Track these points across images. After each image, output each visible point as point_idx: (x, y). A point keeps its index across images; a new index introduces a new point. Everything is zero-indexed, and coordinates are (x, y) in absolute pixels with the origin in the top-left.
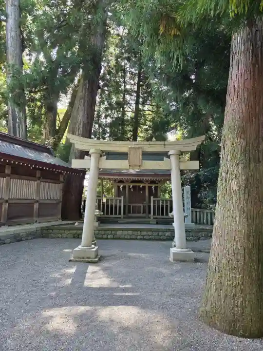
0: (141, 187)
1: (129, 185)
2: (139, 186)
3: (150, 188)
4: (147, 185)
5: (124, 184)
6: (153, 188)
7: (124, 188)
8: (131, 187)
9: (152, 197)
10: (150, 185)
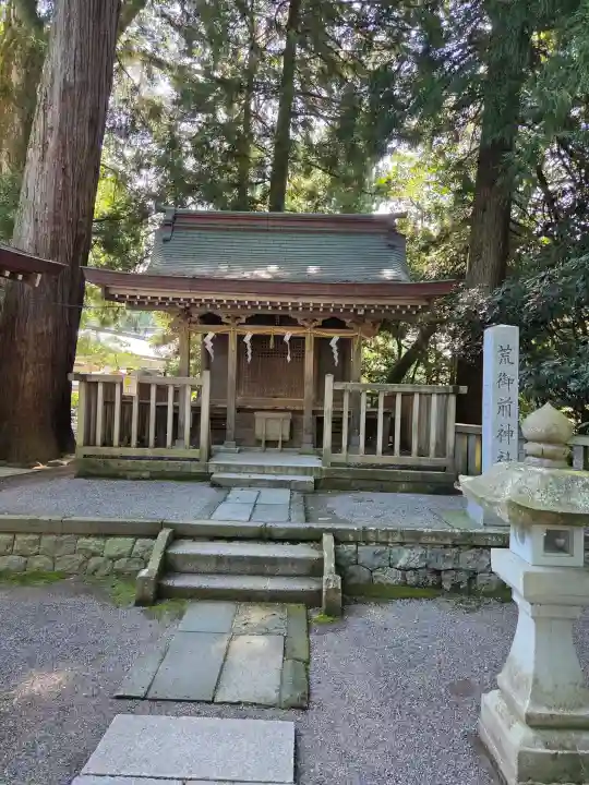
0: (287, 339)
1: (240, 330)
2: (279, 339)
3: (322, 345)
4: (310, 334)
5: (221, 329)
6: (333, 344)
7: (221, 340)
8: (247, 339)
9: (329, 379)
10: (325, 333)
